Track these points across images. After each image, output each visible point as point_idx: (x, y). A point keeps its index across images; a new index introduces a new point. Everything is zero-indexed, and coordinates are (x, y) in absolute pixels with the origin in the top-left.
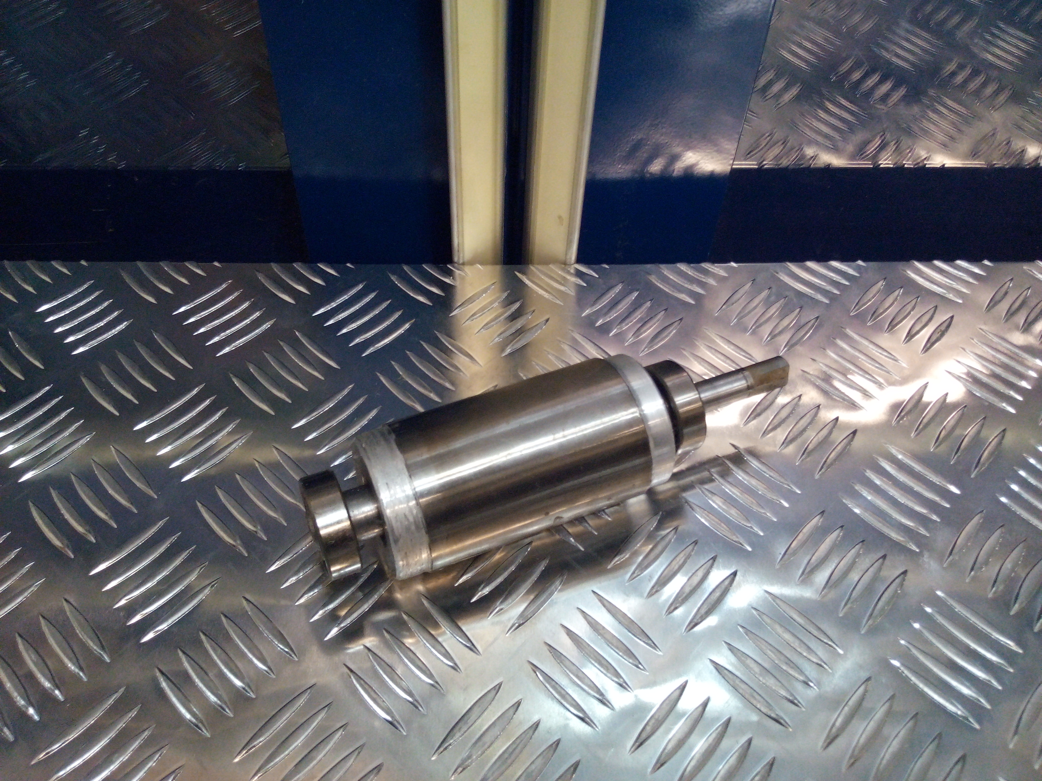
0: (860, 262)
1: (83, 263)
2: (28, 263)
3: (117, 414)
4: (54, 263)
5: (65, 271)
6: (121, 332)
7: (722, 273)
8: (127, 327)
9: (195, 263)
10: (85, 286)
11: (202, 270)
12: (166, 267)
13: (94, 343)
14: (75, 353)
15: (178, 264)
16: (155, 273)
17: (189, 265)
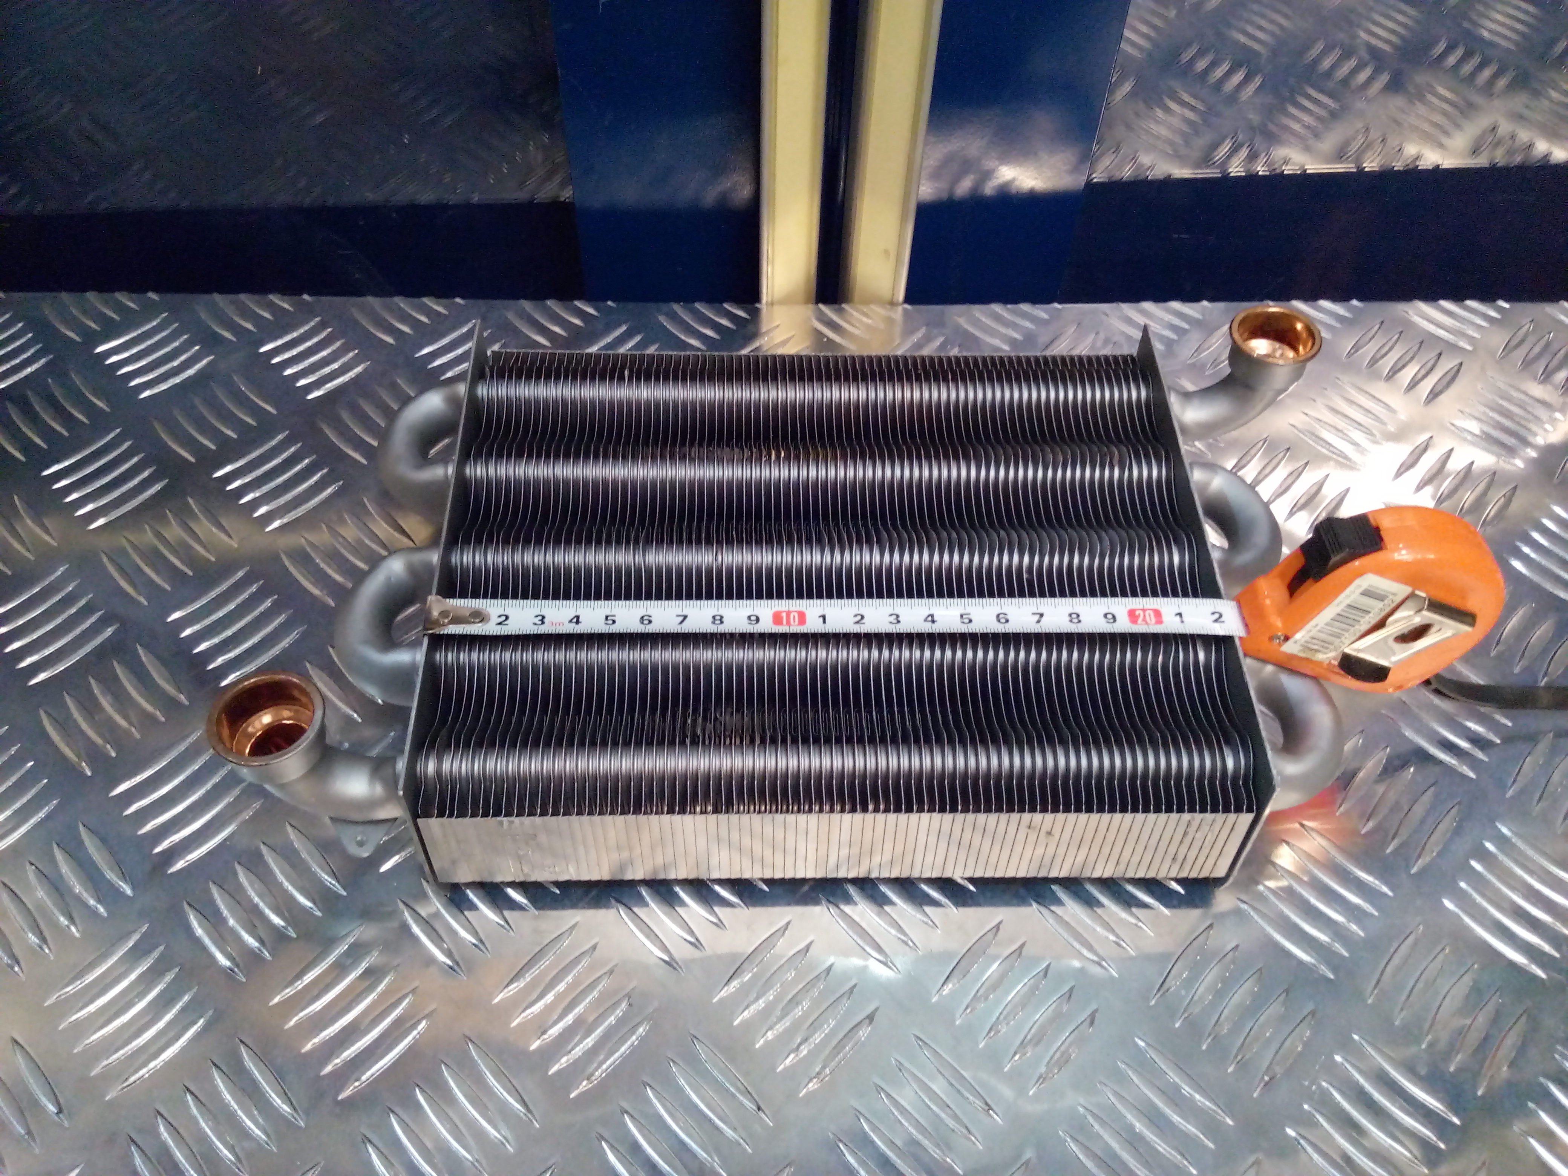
0: (1205, 303)
1: (306, 297)
2: (243, 297)
3: (364, 462)
4: (271, 297)
5: (286, 306)
6: (358, 376)
7: (1045, 316)
8: (365, 370)
9: (433, 299)
10: (312, 324)
11: (445, 307)
12: (401, 302)
13: (330, 386)
14: (310, 397)
15: (416, 300)
16: (390, 310)
17: (428, 301)
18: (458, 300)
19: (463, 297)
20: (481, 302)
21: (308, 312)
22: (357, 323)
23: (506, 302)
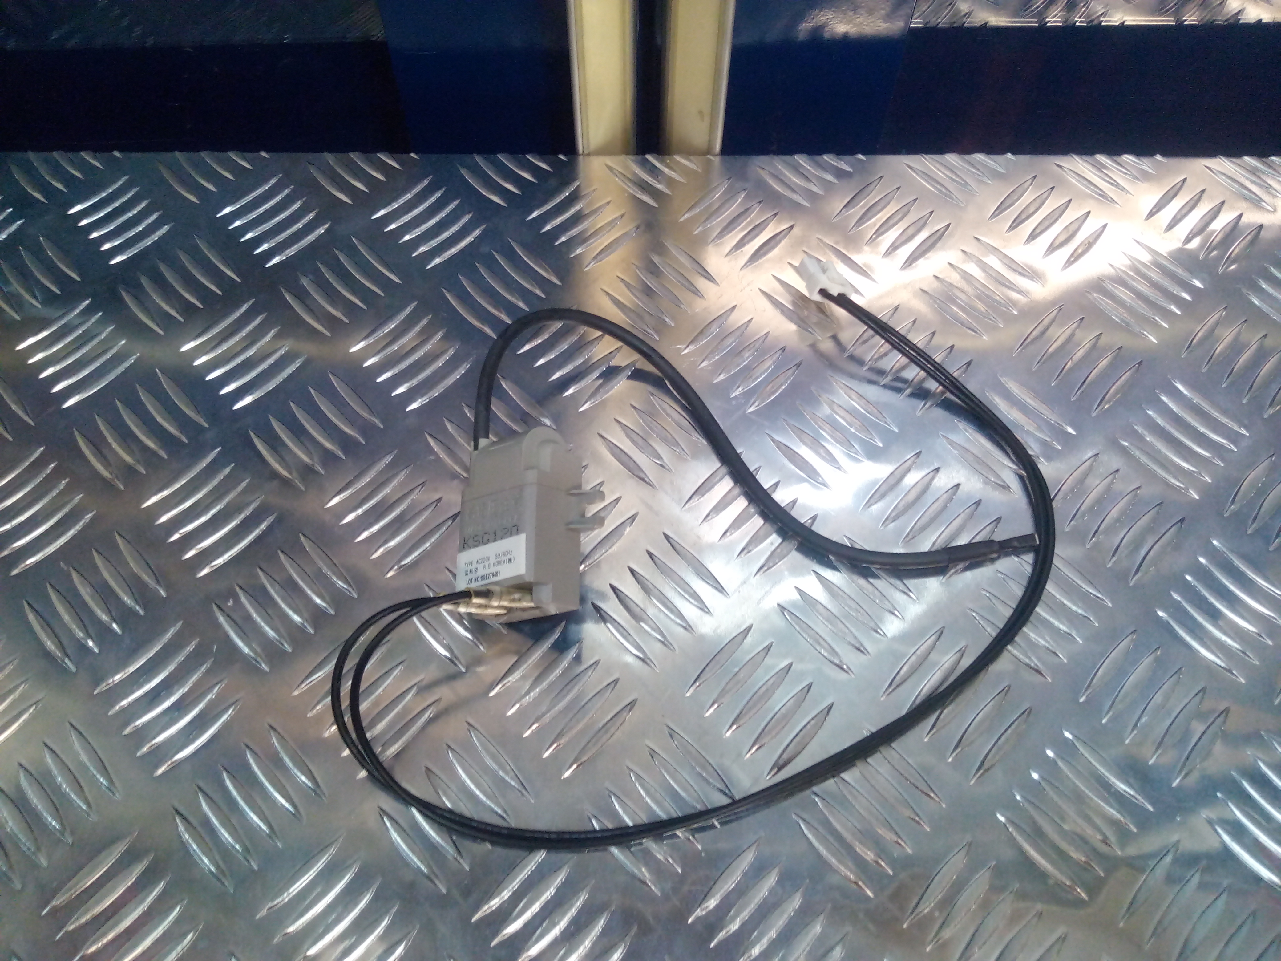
0: (1009, 155)
1: (116, 154)
2: (56, 154)
3: (161, 332)
4: (82, 154)
5: (97, 164)
6: (162, 238)
7: (848, 168)
8: (169, 231)
9: (240, 153)
10: (119, 183)
11: (248, 162)
12: (207, 157)
13: (133, 251)
14: (113, 262)
15: (221, 155)
16: (196, 166)
17: (233, 156)
18: (263, 154)
19: (268, 151)
20: (285, 155)
21: (115, 170)
22: (163, 180)
23: (310, 156)
